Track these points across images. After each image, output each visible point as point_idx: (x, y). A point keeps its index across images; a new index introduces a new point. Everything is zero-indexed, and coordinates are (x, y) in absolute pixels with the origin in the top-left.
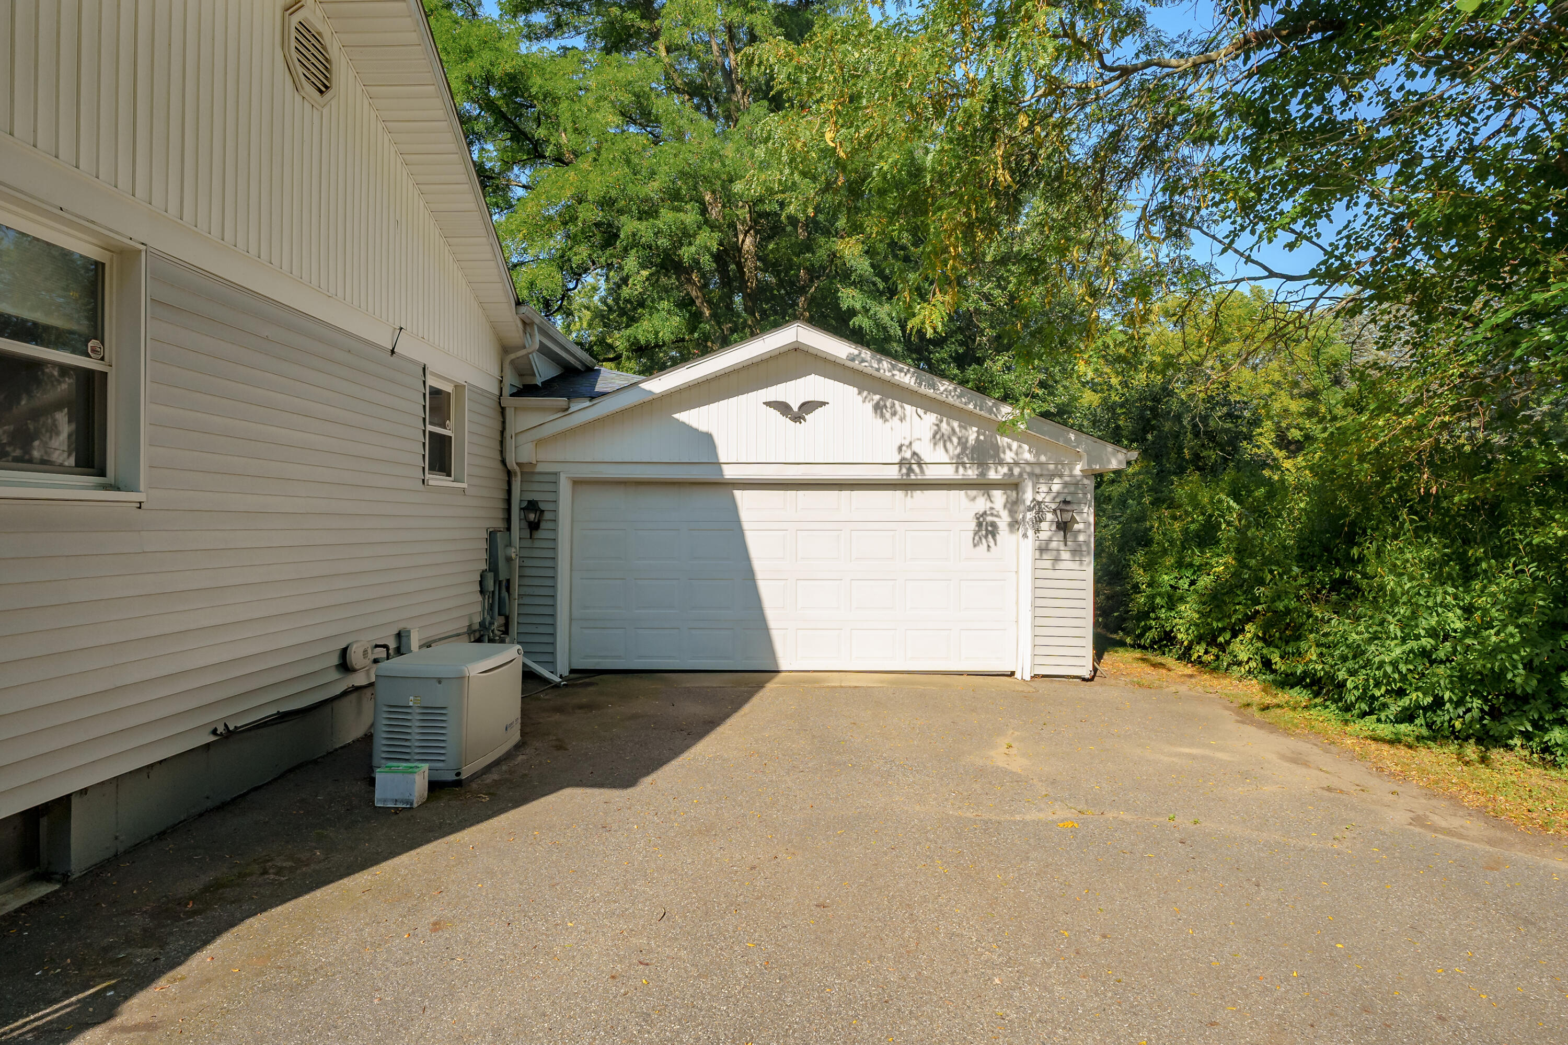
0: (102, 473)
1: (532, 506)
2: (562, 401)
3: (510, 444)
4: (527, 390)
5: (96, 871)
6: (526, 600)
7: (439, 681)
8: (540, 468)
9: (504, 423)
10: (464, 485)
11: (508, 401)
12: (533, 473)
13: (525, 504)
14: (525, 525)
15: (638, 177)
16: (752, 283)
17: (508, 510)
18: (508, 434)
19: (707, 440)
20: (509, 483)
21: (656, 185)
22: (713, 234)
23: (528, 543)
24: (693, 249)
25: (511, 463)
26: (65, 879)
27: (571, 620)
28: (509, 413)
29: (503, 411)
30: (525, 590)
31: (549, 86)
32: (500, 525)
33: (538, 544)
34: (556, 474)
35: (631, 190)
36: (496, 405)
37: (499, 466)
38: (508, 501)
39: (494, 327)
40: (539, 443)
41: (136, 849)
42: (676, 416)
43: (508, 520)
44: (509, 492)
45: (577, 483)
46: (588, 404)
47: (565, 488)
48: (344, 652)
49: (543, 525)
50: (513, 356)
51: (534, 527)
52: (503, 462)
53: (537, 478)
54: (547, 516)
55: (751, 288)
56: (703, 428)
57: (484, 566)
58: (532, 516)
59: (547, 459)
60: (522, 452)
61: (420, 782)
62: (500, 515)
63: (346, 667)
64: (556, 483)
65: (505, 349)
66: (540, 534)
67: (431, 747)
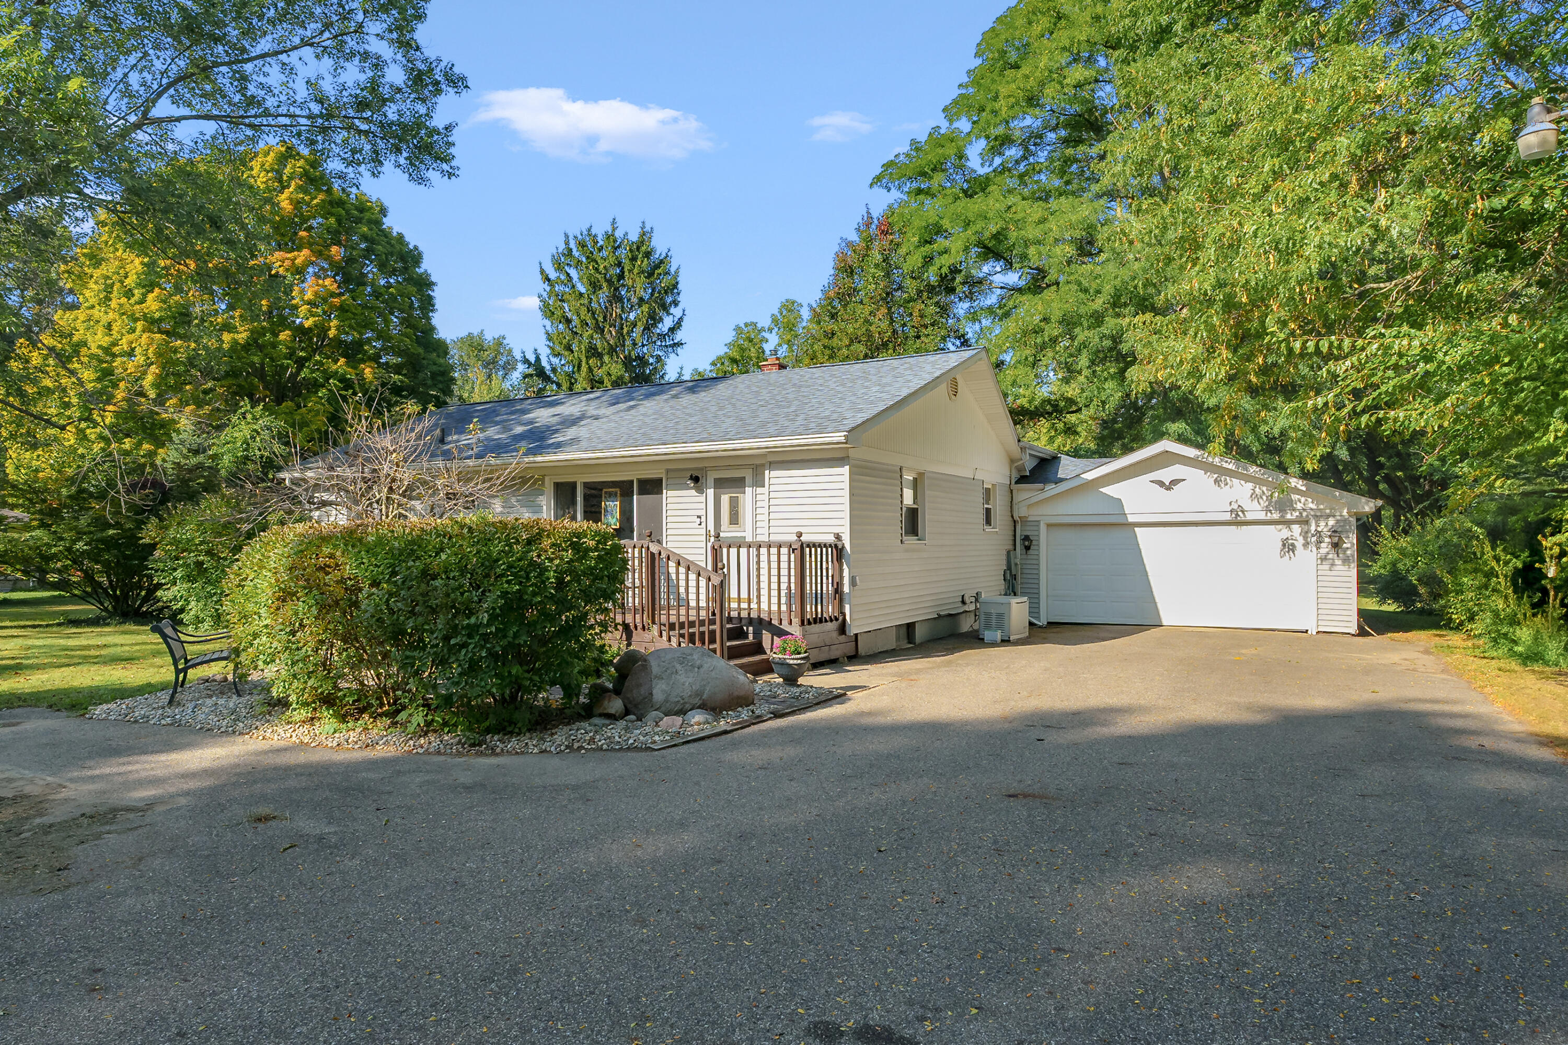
0: (917, 535)
1: (1027, 538)
2: (1041, 485)
3: (1015, 507)
4: (1022, 480)
5: (922, 643)
6: (1024, 586)
7: (1002, 604)
8: (1030, 519)
9: (1012, 498)
10: (997, 530)
11: (1014, 487)
12: (1027, 521)
13: (1023, 537)
14: (1023, 547)
17: (1015, 540)
18: (1014, 503)
19: (1118, 502)
20: (1015, 527)
23: (1025, 556)
25: (1016, 517)
26: (915, 644)
27: (1047, 596)
28: (1015, 493)
29: (1011, 492)
30: (1025, 577)
32: (1011, 547)
33: (1030, 557)
34: (1038, 521)
36: (1007, 489)
37: (1011, 519)
38: (1015, 535)
39: (1007, 451)
40: (1029, 506)
41: (929, 641)
42: (1101, 490)
43: (1015, 545)
44: (1015, 531)
45: (1049, 526)
46: (1054, 485)
47: (1043, 527)
48: (964, 596)
49: (1032, 547)
50: (1015, 462)
51: (1028, 548)
52: (1012, 516)
53: (1029, 524)
54: (1034, 542)
56: (1116, 495)
57: (1005, 568)
58: (1027, 543)
59: (1034, 514)
60: (1021, 511)
61: (998, 636)
62: (1011, 542)
63: (963, 602)
64: (1038, 526)
65: (1012, 461)
66: (1031, 552)
67: (1000, 626)
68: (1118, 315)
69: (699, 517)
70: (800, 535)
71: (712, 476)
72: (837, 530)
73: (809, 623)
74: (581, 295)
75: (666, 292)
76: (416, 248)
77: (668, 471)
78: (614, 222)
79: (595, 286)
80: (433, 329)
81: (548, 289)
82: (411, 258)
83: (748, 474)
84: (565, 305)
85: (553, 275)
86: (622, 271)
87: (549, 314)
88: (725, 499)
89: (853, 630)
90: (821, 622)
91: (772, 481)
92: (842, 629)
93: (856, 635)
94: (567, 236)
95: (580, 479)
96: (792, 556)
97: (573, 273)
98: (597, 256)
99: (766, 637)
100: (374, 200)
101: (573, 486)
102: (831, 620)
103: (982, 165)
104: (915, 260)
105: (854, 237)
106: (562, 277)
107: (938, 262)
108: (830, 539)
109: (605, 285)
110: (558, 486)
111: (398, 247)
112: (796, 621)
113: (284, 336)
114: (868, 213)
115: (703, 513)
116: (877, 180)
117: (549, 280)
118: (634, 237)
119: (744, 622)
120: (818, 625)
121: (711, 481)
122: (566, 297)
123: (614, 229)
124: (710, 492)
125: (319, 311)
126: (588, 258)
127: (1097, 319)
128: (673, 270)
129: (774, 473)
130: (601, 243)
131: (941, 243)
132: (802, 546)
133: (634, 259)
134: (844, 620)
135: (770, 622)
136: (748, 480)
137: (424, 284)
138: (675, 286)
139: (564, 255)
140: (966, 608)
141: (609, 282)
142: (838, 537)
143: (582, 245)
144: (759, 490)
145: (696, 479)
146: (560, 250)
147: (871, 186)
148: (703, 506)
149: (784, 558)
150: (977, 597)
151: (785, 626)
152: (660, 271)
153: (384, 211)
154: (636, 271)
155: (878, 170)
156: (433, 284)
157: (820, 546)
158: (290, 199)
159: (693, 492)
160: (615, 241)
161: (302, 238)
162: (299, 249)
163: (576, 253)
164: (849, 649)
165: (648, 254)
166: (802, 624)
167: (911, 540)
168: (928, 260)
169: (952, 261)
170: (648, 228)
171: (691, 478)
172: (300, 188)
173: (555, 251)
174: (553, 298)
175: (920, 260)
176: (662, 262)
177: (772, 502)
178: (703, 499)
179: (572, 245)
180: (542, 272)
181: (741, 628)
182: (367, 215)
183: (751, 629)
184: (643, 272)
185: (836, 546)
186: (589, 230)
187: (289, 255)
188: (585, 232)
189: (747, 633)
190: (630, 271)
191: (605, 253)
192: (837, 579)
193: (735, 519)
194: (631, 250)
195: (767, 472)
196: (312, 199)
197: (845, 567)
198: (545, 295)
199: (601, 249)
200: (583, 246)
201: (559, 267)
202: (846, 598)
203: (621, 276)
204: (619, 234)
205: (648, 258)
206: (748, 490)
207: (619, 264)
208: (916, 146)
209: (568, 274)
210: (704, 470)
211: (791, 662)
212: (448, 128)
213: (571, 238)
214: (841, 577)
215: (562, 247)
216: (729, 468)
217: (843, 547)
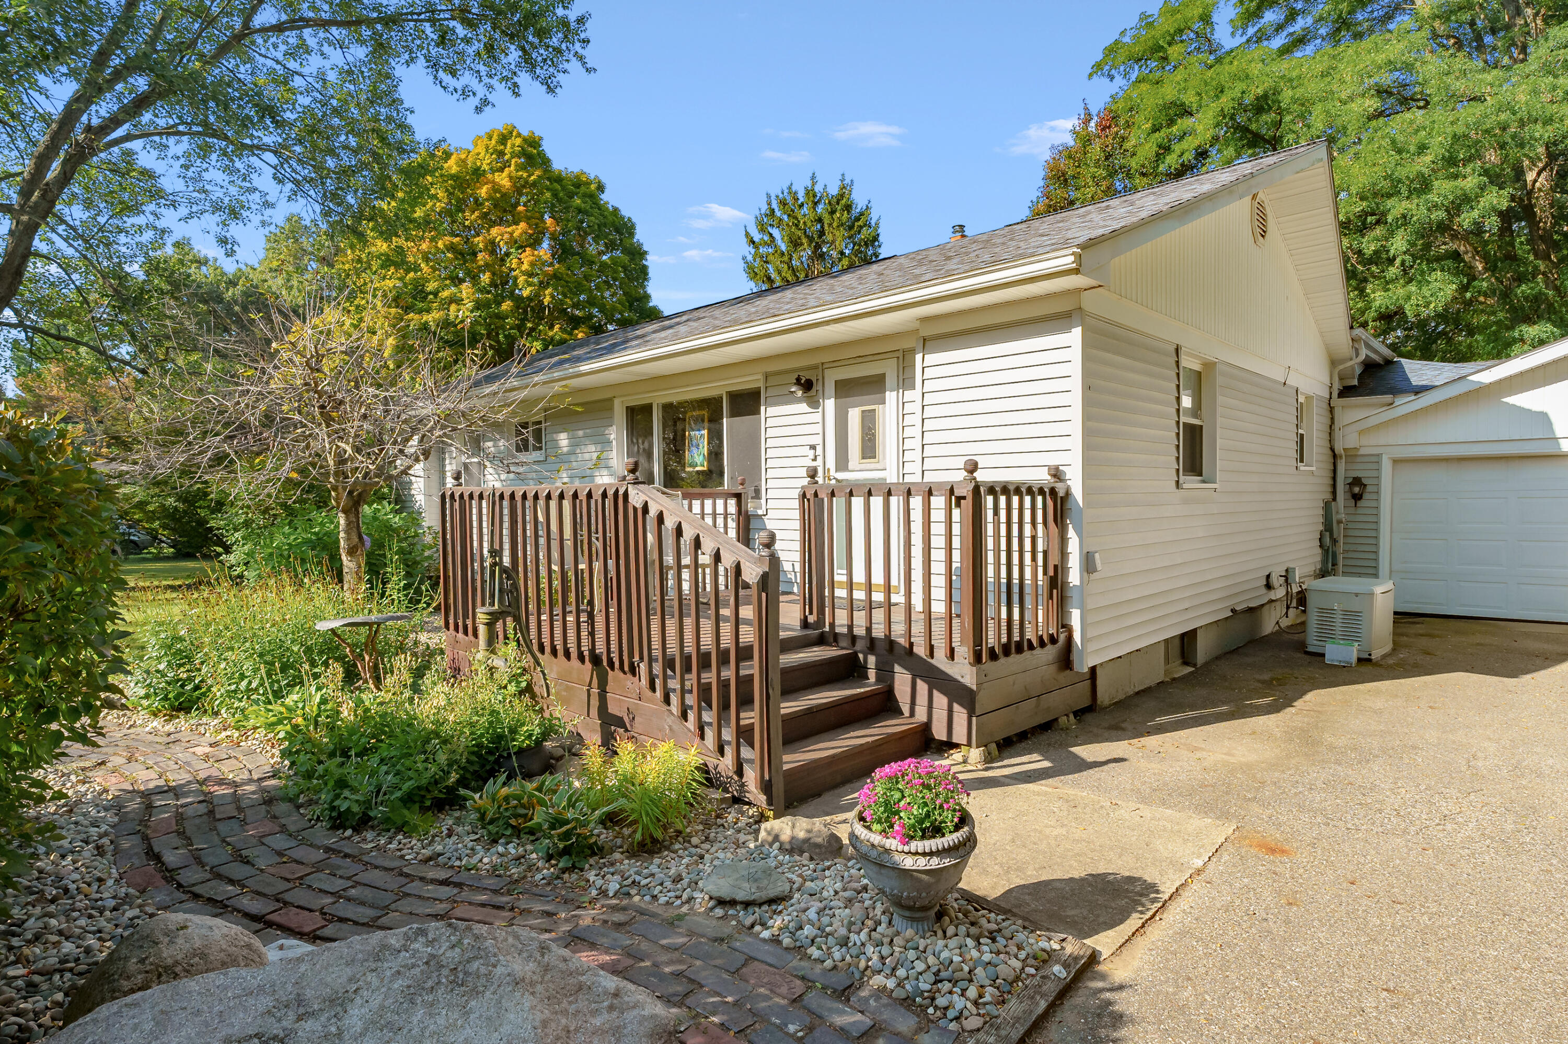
0: (1201, 475)
1: (1357, 481)
2: (1388, 398)
3: (1338, 434)
4: (1346, 392)
5: (1207, 664)
6: (1350, 555)
7: (1357, 595)
8: (1362, 451)
9: (1332, 419)
10: (1314, 468)
11: (1336, 402)
12: (1356, 456)
13: (1350, 480)
14: (1349, 496)
15: (1404, 155)
16: (1546, 223)
17: (1334, 486)
18: (1336, 427)
19: (1543, 418)
20: (1335, 465)
21: (1428, 159)
22: (1501, 192)
23: (1352, 510)
24: (1475, 214)
25: (1339, 449)
26: (1195, 665)
27: (1391, 572)
28: (1337, 411)
29: (1331, 410)
30: (1347, 547)
31: (1299, 92)
32: (1329, 496)
33: (1360, 511)
34: (1379, 456)
35: (1401, 173)
36: (1326, 406)
37: (1330, 452)
38: (1334, 479)
39: (1329, 349)
40: (1361, 432)
41: (1218, 658)
42: (1505, 400)
43: (1334, 493)
44: (1335, 471)
45: (1396, 462)
46: (1413, 397)
47: (1386, 467)
48: (1268, 576)
49: (1365, 496)
50: (1341, 367)
51: (1357, 498)
52: (1332, 450)
53: (1359, 460)
54: (1369, 489)
55: (1544, 229)
56: (1536, 408)
57: (1321, 528)
58: (1356, 490)
59: (1369, 445)
60: (1347, 440)
61: (1352, 653)
62: (1330, 489)
63: (1269, 586)
64: (1379, 462)
65: (1333, 363)
66: (1361, 503)
67: (1351, 636)
68: (1456, 177)
69: (813, 447)
70: (972, 467)
71: (832, 377)
72: (1054, 460)
73: (993, 656)
74: (783, 254)
75: (866, 244)
76: (630, 219)
77: (767, 376)
78: (813, 177)
79: (795, 244)
80: (647, 297)
81: (753, 251)
82: (625, 228)
83: (889, 368)
84: (770, 266)
85: (757, 237)
86: (822, 227)
87: (752, 275)
88: (854, 415)
89: (1085, 661)
90: (1019, 649)
91: (929, 373)
92: (1066, 659)
93: (1093, 670)
94: (769, 196)
95: (659, 398)
96: (956, 513)
97: (776, 232)
98: (800, 214)
99: (902, 680)
100: (592, 177)
101: (646, 410)
102: (1042, 644)
103: (1233, 34)
104: (1148, 149)
105: (1070, 141)
106: (766, 238)
107: (1177, 148)
108: (1042, 477)
109: (804, 241)
110: (632, 412)
111: (610, 218)
112: (963, 652)
113: (506, 306)
114: (1086, 109)
115: (817, 440)
116: (1098, 68)
117: (753, 242)
118: (834, 190)
119: (860, 645)
120: (1014, 658)
121: (830, 388)
122: (771, 258)
123: (814, 184)
124: (830, 404)
125: (536, 280)
126: (789, 215)
127: (1423, 185)
128: (873, 223)
129: (931, 359)
130: (801, 200)
131: (1184, 123)
132: (976, 490)
133: (833, 212)
134: (1070, 639)
135: (910, 651)
136: (890, 380)
137: (637, 254)
138: (876, 238)
139: (766, 215)
140: (1273, 595)
141: (810, 239)
142: (1057, 474)
143: (783, 203)
144: (909, 395)
145: (807, 386)
146: (763, 211)
147: (1090, 76)
148: (818, 428)
149: (938, 515)
150: (1287, 577)
151: (940, 660)
152: (860, 223)
153: (601, 188)
154: (835, 225)
155: (1099, 57)
156: (646, 253)
157: (1018, 491)
158: (511, 178)
159: (803, 407)
160: (815, 196)
161: (520, 212)
162: (517, 223)
163: (778, 213)
164: (1079, 695)
165: (848, 208)
166: (977, 658)
167: (1192, 482)
168: (1165, 149)
169: (1197, 143)
170: (847, 181)
171: (798, 381)
172: (519, 167)
173: (758, 213)
174: (758, 260)
175: (1155, 148)
176: (862, 214)
177: (929, 412)
178: (817, 417)
179: (775, 205)
180: (747, 234)
181: (855, 654)
182: (583, 189)
183: (872, 660)
184: (842, 225)
185: (1053, 491)
186: (790, 188)
187: (509, 230)
188: (786, 191)
189: (865, 668)
190: (830, 225)
191: (805, 210)
192: (1054, 560)
193: (869, 449)
194: (830, 203)
195: (919, 357)
196: (529, 176)
197: (1071, 533)
198: (750, 258)
199: (801, 206)
200: (785, 204)
201: (762, 229)
202: (1075, 596)
203: (822, 233)
204: (818, 188)
205: (849, 212)
206: (891, 396)
207: (820, 220)
208: (1147, 22)
209: (771, 235)
210: (821, 368)
211: (908, 863)
212: (581, 20)
213: (773, 197)
214: (1064, 554)
215: (764, 208)
216: (861, 359)
217: (1068, 493)
